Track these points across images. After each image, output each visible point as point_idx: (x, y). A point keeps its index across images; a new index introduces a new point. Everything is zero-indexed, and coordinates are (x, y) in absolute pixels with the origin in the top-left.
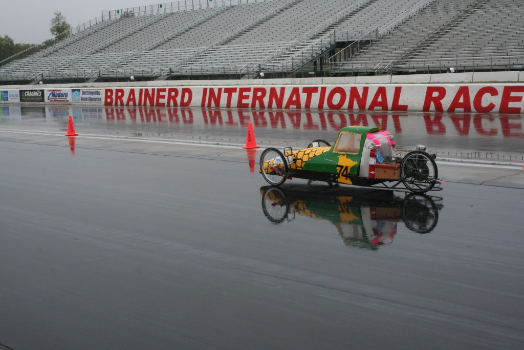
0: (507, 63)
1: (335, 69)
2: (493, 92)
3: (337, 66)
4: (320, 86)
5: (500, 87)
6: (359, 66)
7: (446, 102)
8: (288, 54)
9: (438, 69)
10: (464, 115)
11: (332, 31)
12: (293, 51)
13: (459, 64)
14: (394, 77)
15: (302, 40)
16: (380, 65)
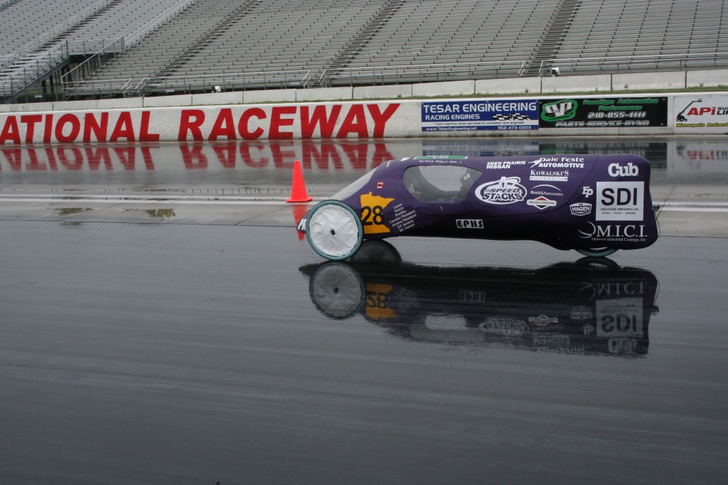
0: (283, 79)
1: (70, 91)
2: (260, 114)
3: (72, 86)
4: (44, 113)
5: (268, 109)
6: (102, 87)
7: (206, 128)
8: (5, 72)
9: (183, 89)
10: (229, 144)
11: (63, 42)
12: (11, 68)
13: (227, 81)
14: (147, 99)
15: (22, 54)
16: (129, 85)
